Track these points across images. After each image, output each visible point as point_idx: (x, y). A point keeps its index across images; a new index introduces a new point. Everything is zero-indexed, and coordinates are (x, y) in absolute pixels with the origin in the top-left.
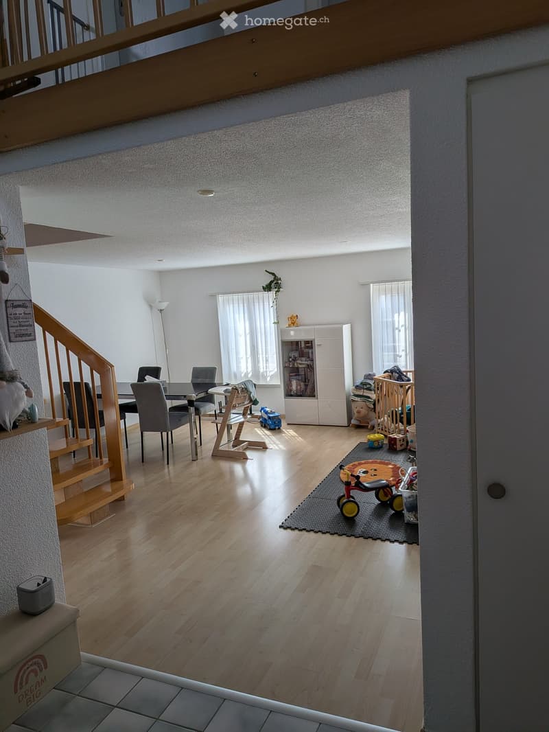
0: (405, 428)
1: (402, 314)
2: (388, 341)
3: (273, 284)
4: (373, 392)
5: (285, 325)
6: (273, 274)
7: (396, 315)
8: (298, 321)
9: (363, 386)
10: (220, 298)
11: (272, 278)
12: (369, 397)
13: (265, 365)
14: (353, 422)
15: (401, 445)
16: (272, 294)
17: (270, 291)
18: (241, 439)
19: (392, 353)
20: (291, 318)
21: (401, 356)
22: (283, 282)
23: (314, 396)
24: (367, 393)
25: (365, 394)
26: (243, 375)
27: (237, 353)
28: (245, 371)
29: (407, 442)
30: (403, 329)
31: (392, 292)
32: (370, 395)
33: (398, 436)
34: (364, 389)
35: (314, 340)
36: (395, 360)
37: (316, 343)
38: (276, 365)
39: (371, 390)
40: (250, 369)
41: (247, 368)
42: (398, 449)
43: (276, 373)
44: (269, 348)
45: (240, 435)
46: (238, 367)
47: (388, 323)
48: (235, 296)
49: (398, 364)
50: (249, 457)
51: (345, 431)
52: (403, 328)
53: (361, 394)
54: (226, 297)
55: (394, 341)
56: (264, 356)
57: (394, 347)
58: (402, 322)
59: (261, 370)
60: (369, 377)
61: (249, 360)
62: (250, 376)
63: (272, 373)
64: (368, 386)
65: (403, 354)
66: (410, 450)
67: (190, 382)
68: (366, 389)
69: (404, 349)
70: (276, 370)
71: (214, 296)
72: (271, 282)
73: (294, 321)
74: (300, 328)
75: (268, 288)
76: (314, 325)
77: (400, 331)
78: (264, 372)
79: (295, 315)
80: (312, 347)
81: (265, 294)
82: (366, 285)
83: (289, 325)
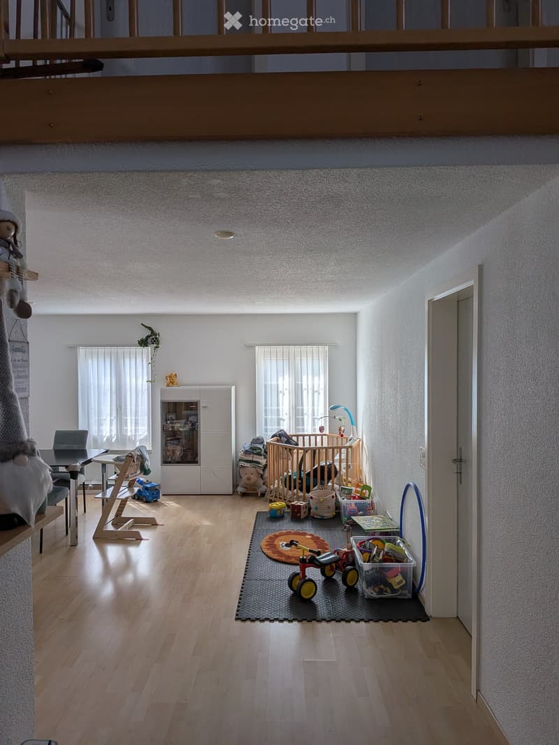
0: (304, 495)
1: (286, 377)
2: (271, 404)
3: (149, 340)
4: (263, 457)
5: (162, 385)
6: (150, 329)
7: (280, 379)
8: (178, 380)
9: (253, 450)
10: (81, 351)
11: (149, 333)
12: (258, 463)
13: (133, 428)
14: (240, 489)
15: (304, 513)
16: (148, 350)
17: (147, 346)
18: (123, 515)
19: (276, 417)
20: (170, 377)
21: (284, 420)
22: (163, 338)
23: (197, 462)
24: (256, 458)
25: (254, 459)
26: (105, 439)
27: (99, 415)
28: (108, 434)
29: (310, 509)
30: (286, 393)
31: (277, 355)
32: (260, 461)
33: (302, 503)
34: (254, 454)
35: (200, 401)
36: (279, 424)
37: (202, 404)
38: (146, 428)
39: (261, 455)
40: (114, 433)
41: (111, 430)
42: (302, 517)
43: (146, 436)
44: (140, 408)
45: (122, 511)
46: (99, 430)
47: (273, 386)
48: (101, 350)
49: (282, 428)
50: (143, 537)
51: (228, 500)
52: (288, 391)
53: (250, 459)
54: (89, 350)
55: (278, 405)
56: (134, 418)
57: (278, 410)
58: (286, 386)
59: (129, 434)
60: (259, 441)
61: (114, 422)
62: (114, 440)
63: (141, 437)
64: (258, 451)
65: (286, 417)
66: (313, 517)
67: (52, 448)
68: (256, 454)
69: (288, 412)
70: (146, 433)
71: (73, 349)
72: (148, 337)
73: (172, 380)
74: (181, 387)
75: (143, 343)
76: (200, 385)
77: (284, 394)
78: (132, 436)
79: (174, 374)
80: (196, 409)
81: (140, 349)
82: (252, 347)
83: (168, 385)
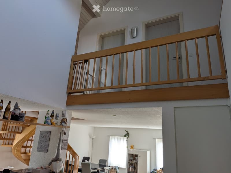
3: (127, 135)
5: (129, 148)
6: (127, 132)
8: (134, 147)
10: (111, 137)
11: (127, 133)
16: (126, 138)
22: (130, 135)
35: (138, 154)
37: (139, 156)
48: (115, 137)
60: (155, 170)
67: (98, 164)
71: (109, 136)
72: (127, 134)
73: (132, 147)
74: (134, 150)
75: (125, 136)
76: (137, 149)
79: (133, 145)
80: (137, 157)
81: (124, 137)
82: (155, 139)
83: (131, 149)
